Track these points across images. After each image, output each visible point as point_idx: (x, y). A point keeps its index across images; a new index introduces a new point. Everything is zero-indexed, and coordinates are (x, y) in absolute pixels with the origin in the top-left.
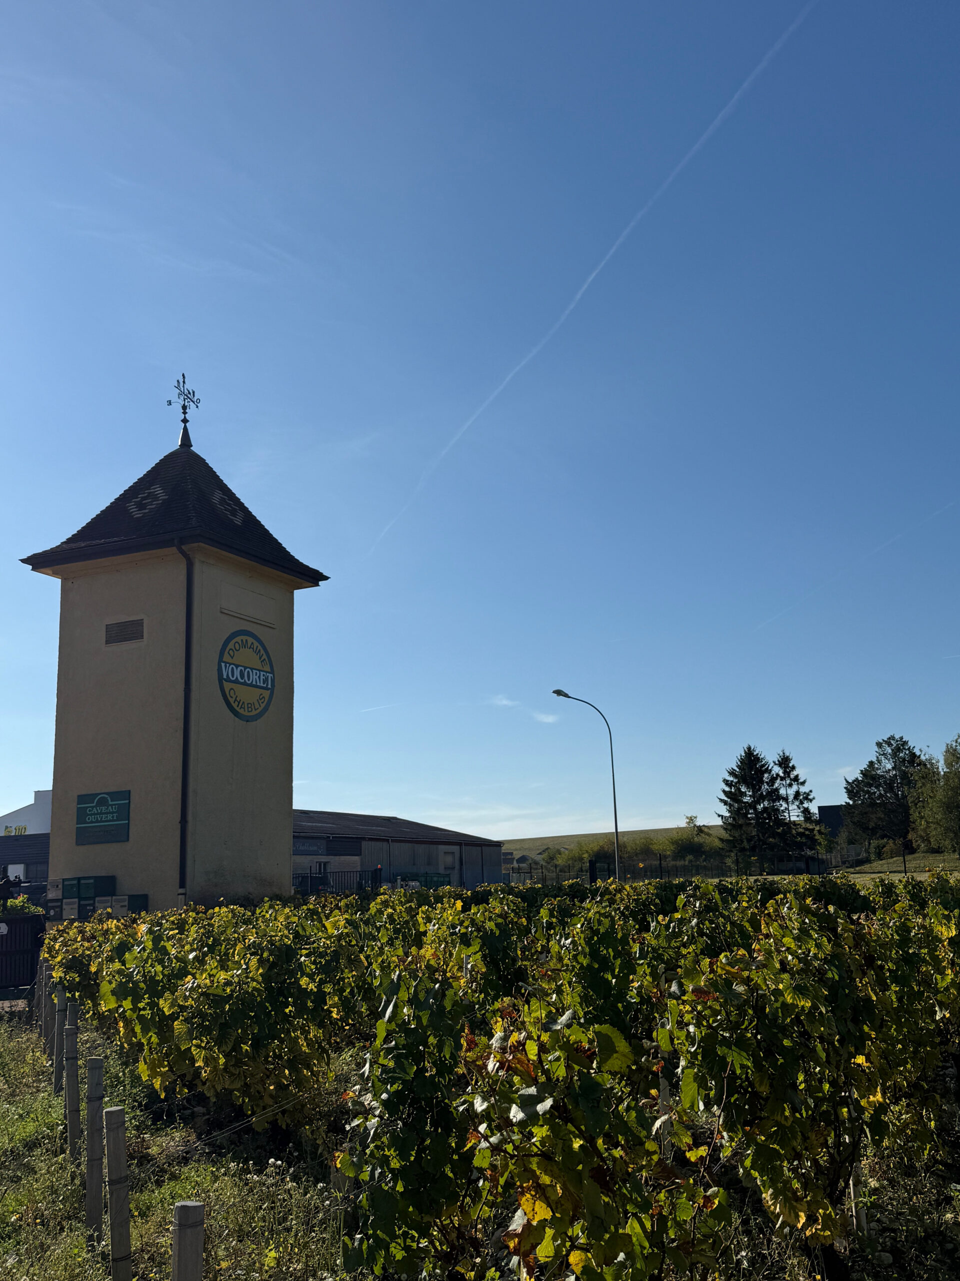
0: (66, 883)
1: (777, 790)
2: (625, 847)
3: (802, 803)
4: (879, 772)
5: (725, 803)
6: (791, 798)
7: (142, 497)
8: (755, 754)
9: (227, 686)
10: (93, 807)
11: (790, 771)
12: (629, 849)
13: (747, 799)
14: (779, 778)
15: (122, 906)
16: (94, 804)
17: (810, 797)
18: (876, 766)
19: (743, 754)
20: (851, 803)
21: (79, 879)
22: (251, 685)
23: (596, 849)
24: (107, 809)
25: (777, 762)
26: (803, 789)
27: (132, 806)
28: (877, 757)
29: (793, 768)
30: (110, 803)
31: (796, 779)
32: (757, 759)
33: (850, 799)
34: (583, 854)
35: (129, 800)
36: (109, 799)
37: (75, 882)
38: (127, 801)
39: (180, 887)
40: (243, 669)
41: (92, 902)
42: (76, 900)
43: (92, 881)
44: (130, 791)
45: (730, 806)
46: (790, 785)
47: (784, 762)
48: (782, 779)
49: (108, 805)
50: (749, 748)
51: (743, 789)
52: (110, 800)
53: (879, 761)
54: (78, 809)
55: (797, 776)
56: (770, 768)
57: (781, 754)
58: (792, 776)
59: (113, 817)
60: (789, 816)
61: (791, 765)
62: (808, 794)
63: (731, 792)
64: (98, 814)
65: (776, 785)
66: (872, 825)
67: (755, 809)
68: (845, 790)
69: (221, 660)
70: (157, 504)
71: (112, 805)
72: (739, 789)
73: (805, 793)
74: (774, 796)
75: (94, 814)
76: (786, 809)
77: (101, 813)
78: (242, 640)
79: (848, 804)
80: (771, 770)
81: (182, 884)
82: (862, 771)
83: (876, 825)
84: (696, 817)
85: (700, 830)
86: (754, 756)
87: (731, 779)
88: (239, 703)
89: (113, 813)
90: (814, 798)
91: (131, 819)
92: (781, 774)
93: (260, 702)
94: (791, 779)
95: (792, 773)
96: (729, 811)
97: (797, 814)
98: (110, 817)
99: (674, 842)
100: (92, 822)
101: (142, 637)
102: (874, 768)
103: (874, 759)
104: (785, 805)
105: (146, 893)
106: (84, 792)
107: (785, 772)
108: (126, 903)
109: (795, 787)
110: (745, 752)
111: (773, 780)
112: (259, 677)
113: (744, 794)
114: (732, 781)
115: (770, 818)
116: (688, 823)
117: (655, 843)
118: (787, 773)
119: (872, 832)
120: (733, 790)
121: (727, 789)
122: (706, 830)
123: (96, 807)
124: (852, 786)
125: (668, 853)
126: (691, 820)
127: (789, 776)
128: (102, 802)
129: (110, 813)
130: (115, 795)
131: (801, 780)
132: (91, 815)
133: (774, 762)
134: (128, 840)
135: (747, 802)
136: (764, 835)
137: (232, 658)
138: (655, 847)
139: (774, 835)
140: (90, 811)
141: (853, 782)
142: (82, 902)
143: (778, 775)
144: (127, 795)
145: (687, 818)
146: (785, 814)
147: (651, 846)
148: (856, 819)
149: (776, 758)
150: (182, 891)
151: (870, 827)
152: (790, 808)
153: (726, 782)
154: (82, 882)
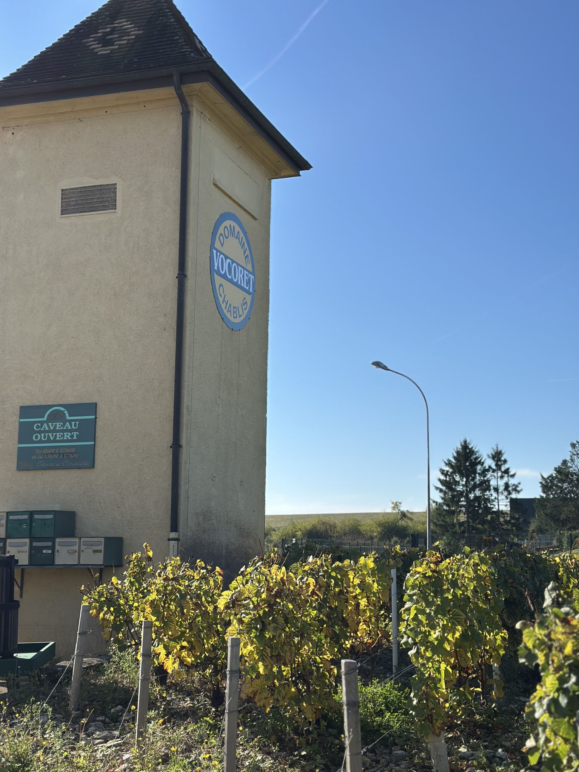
0: (11, 517)
1: (488, 481)
2: (335, 527)
3: (510, 493)
4: (571, 470)
5: (441, 490)
6: (501, 488)
7: (104, 33)
8: (470, 447)
9: (218, 280)
10: (42, 423)
11: (502, 465)
12: (338, 529)
13: (460, 488)
14: (491, 471)
15: (95, 551)
16: (45, 419)
17: (518, 489)
18: (569, 464)
19: (460, 447)
20: (544, 495)
21: (31, 514)
22: (236, 284)
23: (309, 527)
24: (64, 426)
25: (491, 456)
26: (512, 481)
27: (99, 423)
28: (571, 457)
29: (505, 461)
30: (68, 418)
31: (507, 471)
32: (472, 452)
33: (544, 492)
34: (296, 531)
35: (96, 415)
36: (66, 412)
37: (26, 517)
38: (93, 417)
39: (172, 531)
40: (230, 262)
41: (50, 544)
42: (27, 540)
43: (51, 516)
44: (96, 404)
45: (445, 493)
46: (502, 477)
47: (497, 456)
48: (494, 471)
49: (65, 421)
50: (465, 442)
51: (457, 478)
52: (67, 415)
53: (572, 460)
54: (20, 423)
55: (508, 469)
56: (482, 461)
57: (495, 448)
58: (503, 469)
59: (72, 436)
60: (498, 505)
61: (503, 459)
62: (517, 486)
63: (446, 481)
64: (50, 431)
65: (488, 476)
66: (563, 517)
67: (467, 497)
68: (540, 485)
69: (212, 247)
70: (128, 40)
71: (70, 421)
72: (454, 479)
73: (514, 485)
74: (485, 486)
75: (45, 431)
76: (496, 498)
77: (55, 431)
78: (230, 225)
79: (542, 497)
80: (483, 463)
81: (174, 527)
82: (556, 468)
83: (567, 517)
84: (400, 503)
85: (404, 515)
86: (469, 449)
87: (447, 468)
88: (227, 303)
89: (71, 431)
90: (521, 490)
91: (97, 440)
92: (494, 467)
93: (244, 307)
94: (502, 472)
95: (503, 466)
96: (442, 498)
97: (505, 504)
98: (67, 436)
99: (380, 525)
100: (41, 441)
101: (114, 207)
102: (566, 466)
103: (568, 458)
104: (495, 495)
105: (120, 536)
106: (27, 403)
107: (497, 465)
108: (102, 547)
109: (505, 479)
110: (462, 445)
111: (484, 472)
112: (243, 276)
113: (457, 483)
114: (448, 471)
115: (479, 507)
116: (394, 508)
117: (364, 525)
118: (499, 467)
119: (562, 523)
120: (448, 479)
121: (443, 478)
122: (409, 515)
123: (47, 422)
124: (546, 482)
125: (375, 534)
126: (396, 505)
127: (500, 469)
128: (56, 416)
129: (67, 430)
130: (74, 408)
131: (512, 473)
132: (40, 432)
133: (488, 456)
134: (94, 467)
135: (460, 491)
136: (474, 521)
137: (222, 245)
138: (362, 529)
139: (483, 522)
140: (37, 427)
141: (548, 478)
142: (35, 544)
143: (490, 467)
144: (92, 408)
145: (393, 503)
146: (494, 503)
147: (359, 527)
148: (548, 511)
149: (491, 452)
150: (173, 535)
151: (562, 519)
152: (499, 498)
153: (442, 472)
154: (36, 517)
